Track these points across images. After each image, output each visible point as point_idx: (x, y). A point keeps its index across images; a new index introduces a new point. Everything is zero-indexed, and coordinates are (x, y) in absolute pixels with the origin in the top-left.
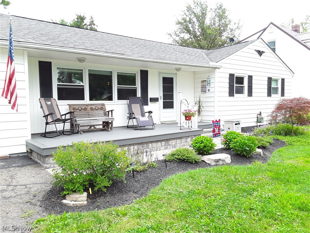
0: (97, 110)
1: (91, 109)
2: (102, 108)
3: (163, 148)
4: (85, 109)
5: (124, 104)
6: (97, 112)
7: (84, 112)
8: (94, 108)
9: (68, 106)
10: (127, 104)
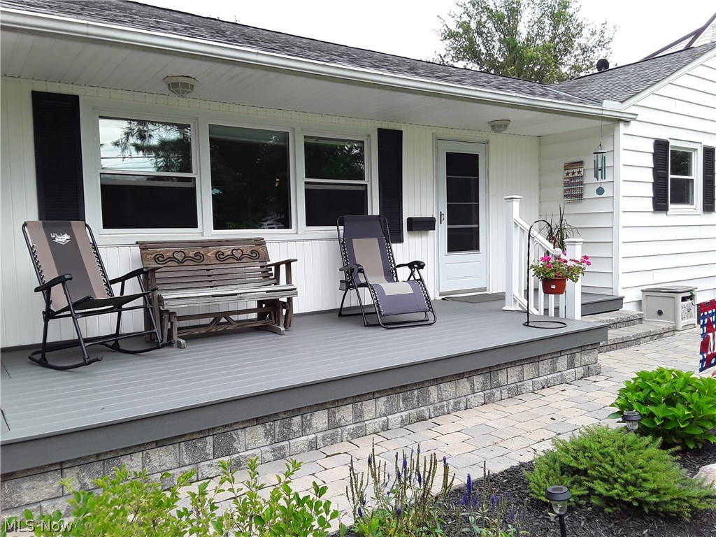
0: (237, 259)
1: (219, 255)
2: (257, 251)
3: (479, 398)
4: (199, 258)
5: (326, 239)
6: (238, 267)
7: (196, 268)
8: (230, 253)
9: (137, 249)
10: (339, 239)
